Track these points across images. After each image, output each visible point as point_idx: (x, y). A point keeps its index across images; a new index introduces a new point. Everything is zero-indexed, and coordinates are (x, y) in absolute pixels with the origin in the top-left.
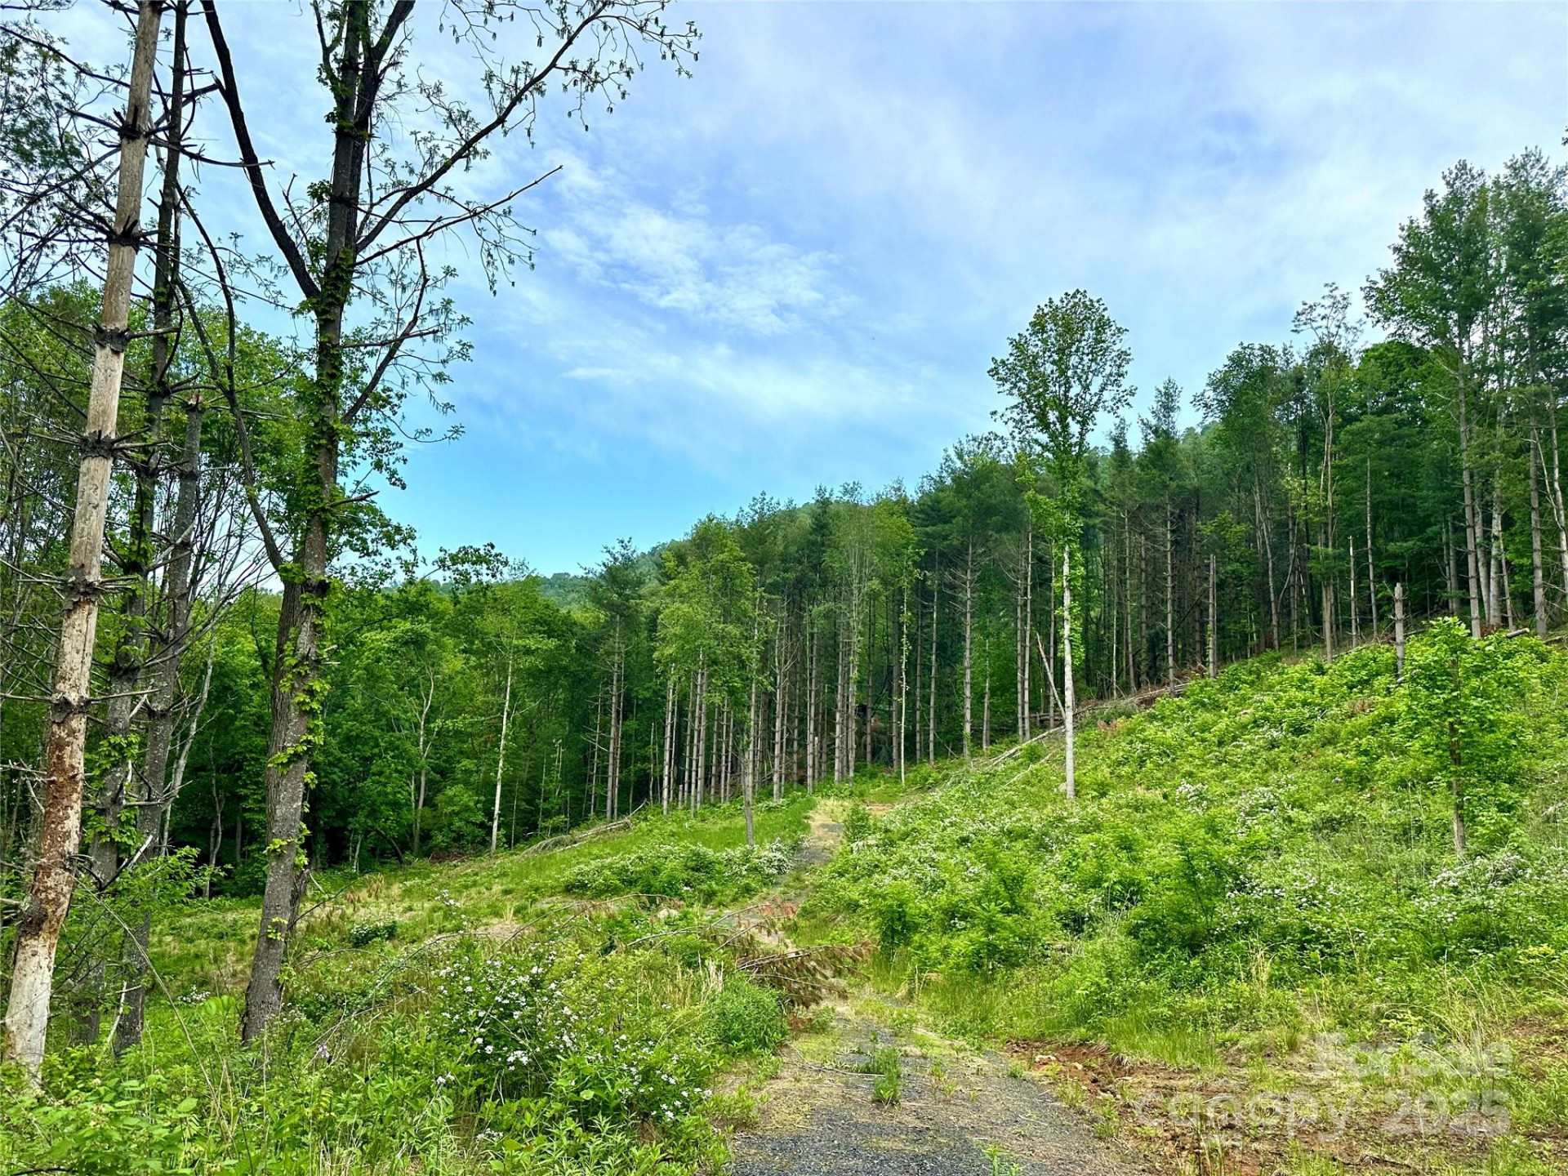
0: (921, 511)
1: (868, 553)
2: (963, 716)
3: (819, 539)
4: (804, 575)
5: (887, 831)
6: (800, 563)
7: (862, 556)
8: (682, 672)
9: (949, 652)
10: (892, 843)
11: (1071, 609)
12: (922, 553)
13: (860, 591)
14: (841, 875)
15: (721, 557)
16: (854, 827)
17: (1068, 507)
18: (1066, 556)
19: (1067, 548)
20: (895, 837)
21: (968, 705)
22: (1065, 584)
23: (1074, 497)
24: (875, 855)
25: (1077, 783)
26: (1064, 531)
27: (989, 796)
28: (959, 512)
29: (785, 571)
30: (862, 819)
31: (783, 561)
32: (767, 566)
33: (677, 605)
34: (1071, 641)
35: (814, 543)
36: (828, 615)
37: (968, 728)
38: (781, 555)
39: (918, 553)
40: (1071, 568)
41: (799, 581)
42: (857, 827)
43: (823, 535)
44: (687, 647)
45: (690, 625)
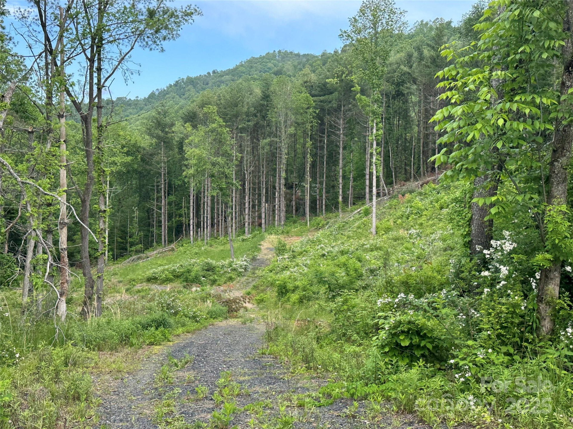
0: (319, 87)
1: (289, 113)
2: (339, 192)
3: (265, 103)
4: (257, 123)
5: (293, 251)
6: (256, 116)
7: (286, 114)
8: (197, 181)
9: (333, 159)
10: (294, 257)
11: (376, 149)
12: (317, 112)
13: (285, 132)
14: (271, 272)
15: (214, 125)
16: (279, 250)
17: (375, 101)
18: (375, 125)
19: (375, 121)
20: (296, 254)
21: (341, 187)
22: (374, 138)
23: (378, 97)
24: (286, 262)
25: (377, 228)
26: (374, 113)
27: (342, 234)
28: (336, 90)
29: (248, 121)
30: (283, 246)
31: (247, 116)
32: (239, 118)
33: (193, 149)
34: (376, 165)
35: (263, 105)
36: (270, 144)
37: (340, 199)
38: (246, 113)
39: (315, 112)
40: (377, 130)
41: (255, 125)
42: (281, 250)
43: (268, 101)
44: (199, 169)
45: (200, 159)
